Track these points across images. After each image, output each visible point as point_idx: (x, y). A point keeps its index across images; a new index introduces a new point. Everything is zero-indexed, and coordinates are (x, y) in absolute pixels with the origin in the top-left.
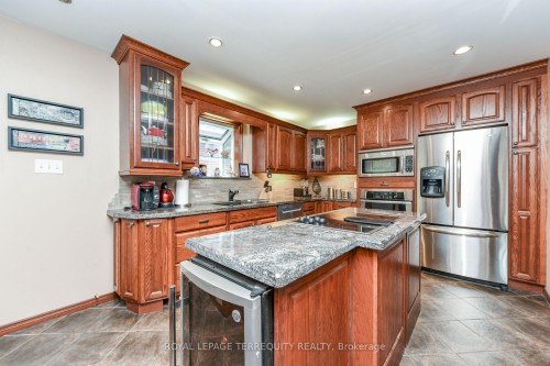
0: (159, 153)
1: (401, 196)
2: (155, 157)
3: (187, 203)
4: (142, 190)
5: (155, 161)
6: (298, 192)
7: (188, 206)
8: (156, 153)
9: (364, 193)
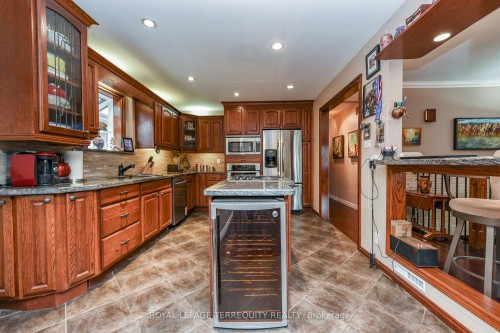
0: (66, 118)
1: (253, 168)
2: (63, 122)
3: (81, 177)
4: (39, 160)
5: (63, 126)
6: (171, 168)
7: (83, 181)
8: (63, 117)
9: (229, 167)
